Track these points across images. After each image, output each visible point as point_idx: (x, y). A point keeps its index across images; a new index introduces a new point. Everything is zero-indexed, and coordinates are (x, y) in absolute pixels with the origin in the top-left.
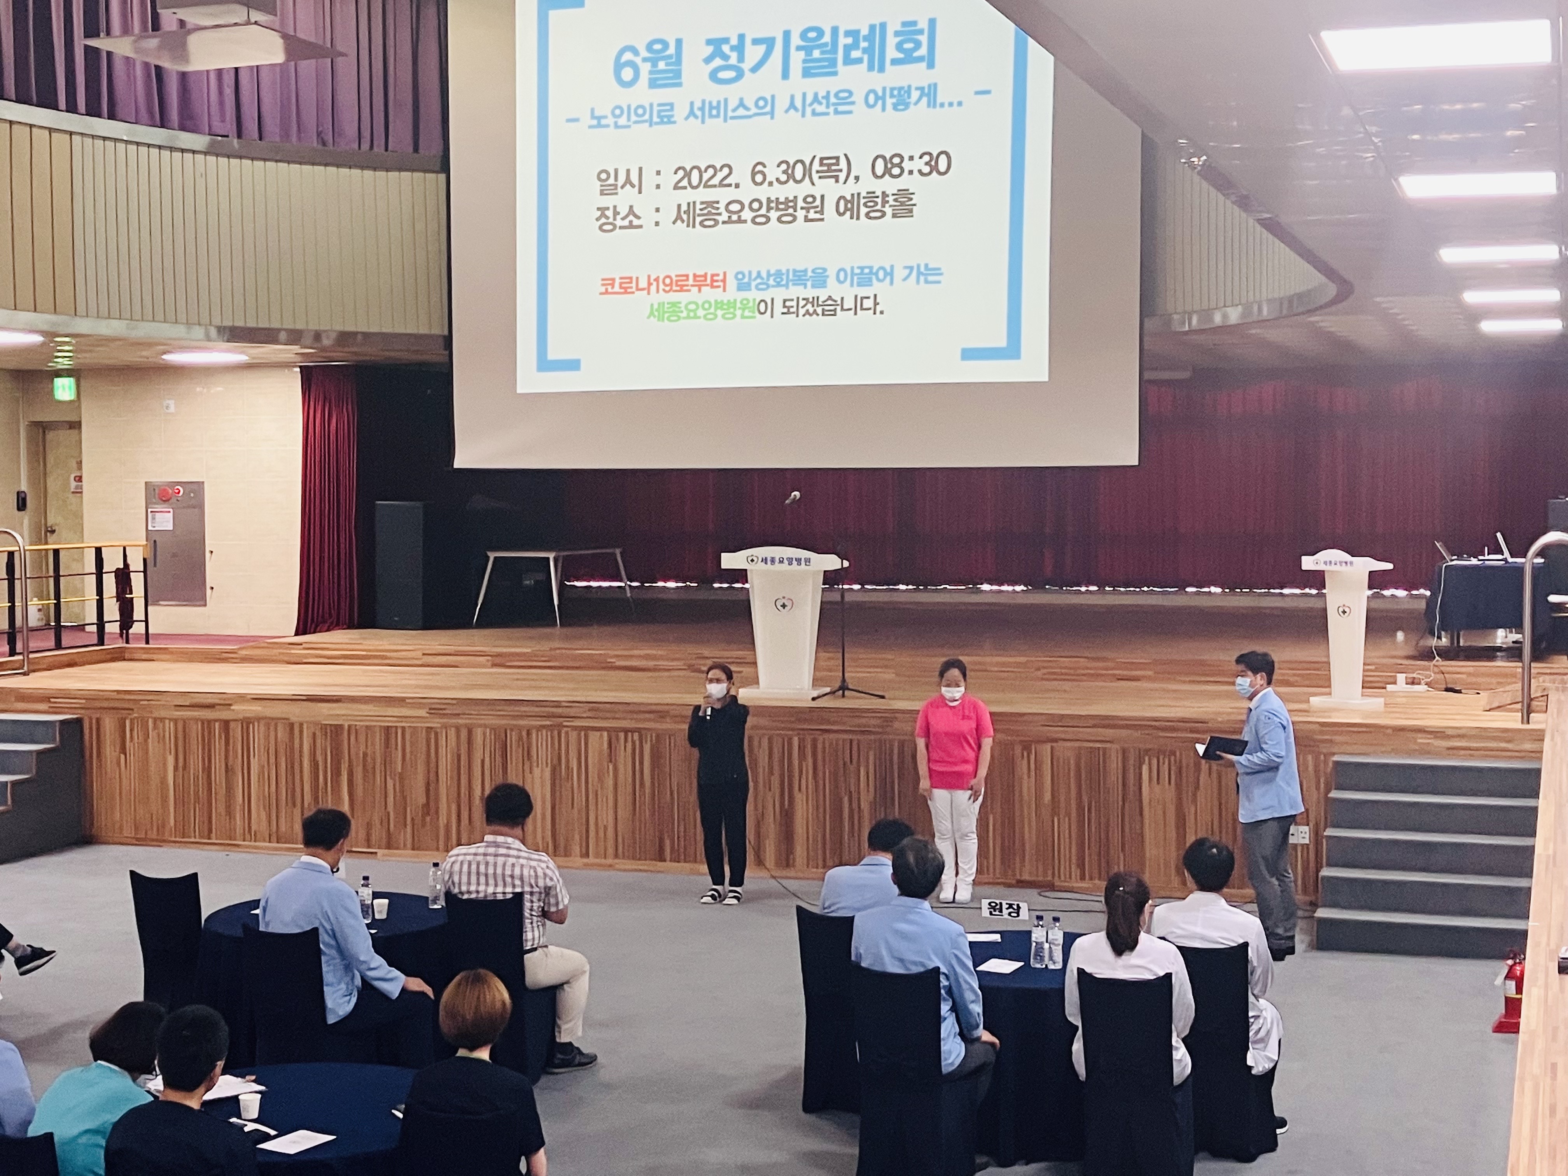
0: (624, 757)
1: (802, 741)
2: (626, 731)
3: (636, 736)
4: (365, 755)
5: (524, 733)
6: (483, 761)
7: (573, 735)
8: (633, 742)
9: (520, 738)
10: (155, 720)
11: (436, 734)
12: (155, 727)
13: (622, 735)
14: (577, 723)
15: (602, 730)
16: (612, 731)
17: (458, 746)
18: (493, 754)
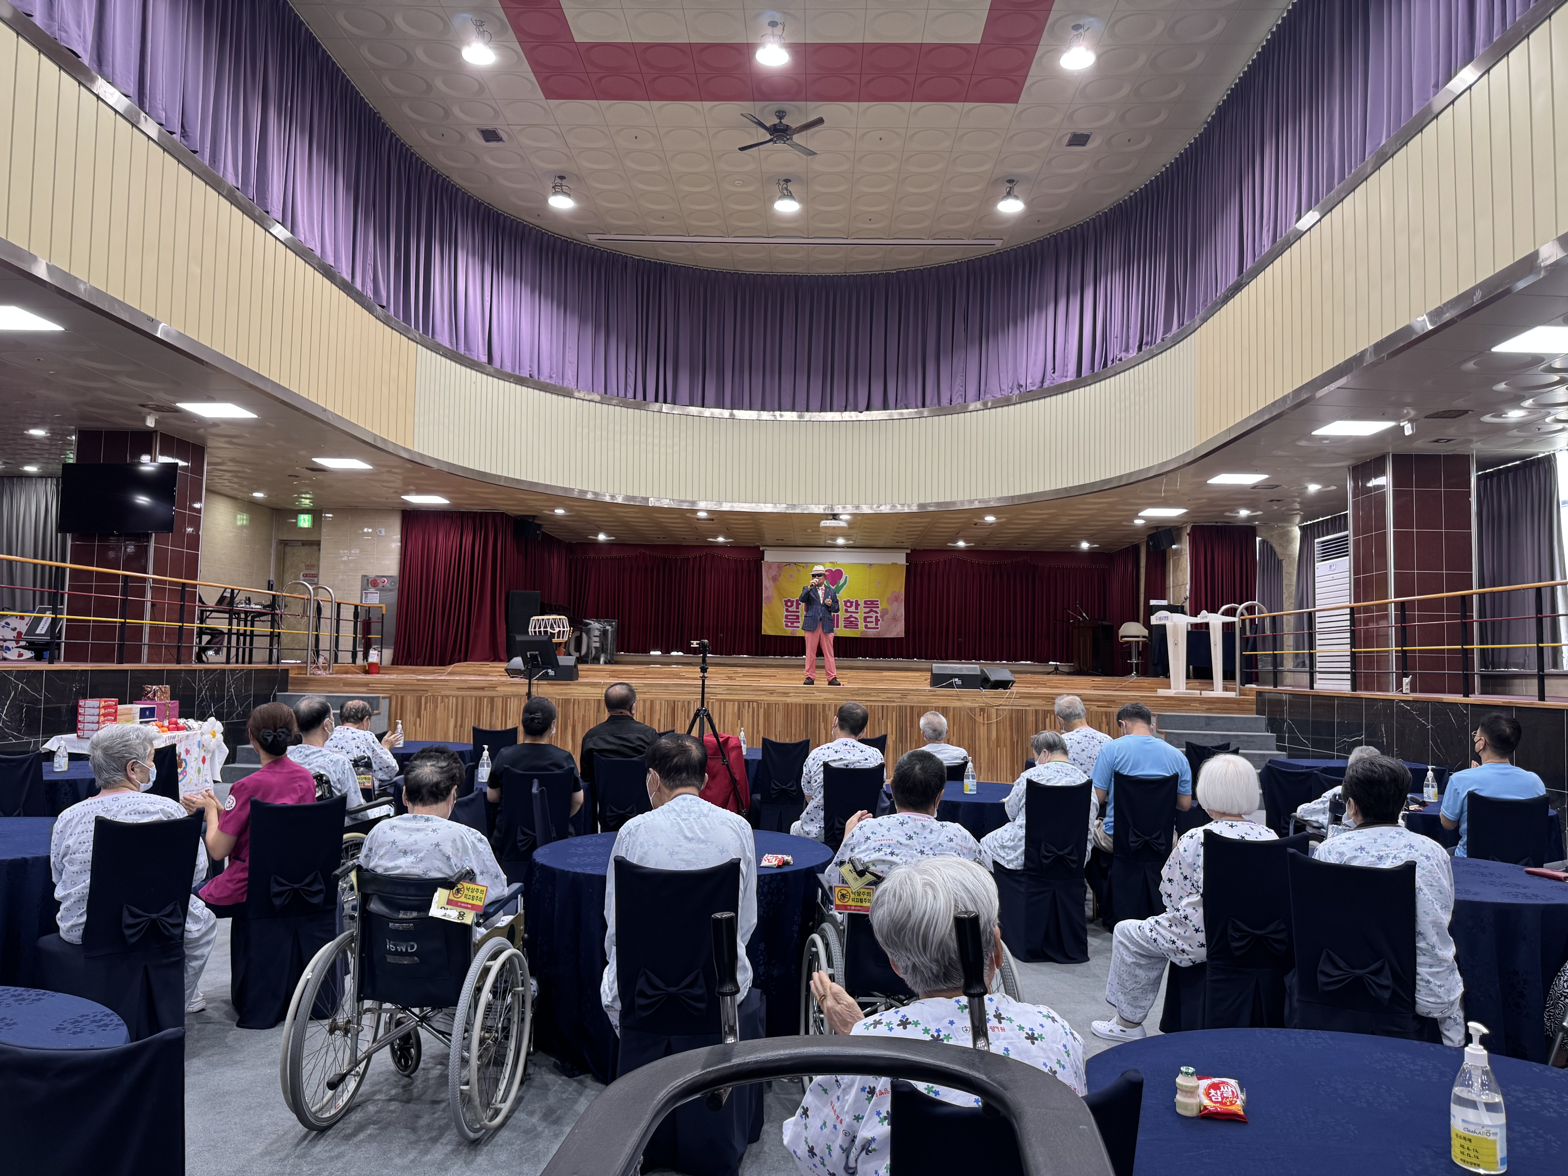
2: (749, 702)
3: (755, 704)
4: (584, 716)
5: (686, 704)
6: (659, 720)
8: (753, 708)
9: (683, 706)
10: (442, 697)
12: (442, 701)
13: (747, 703)
14: (719, 697)
15: (733, 701)
16: (741, 703)
17: (644, 711)
18: (666, 716)
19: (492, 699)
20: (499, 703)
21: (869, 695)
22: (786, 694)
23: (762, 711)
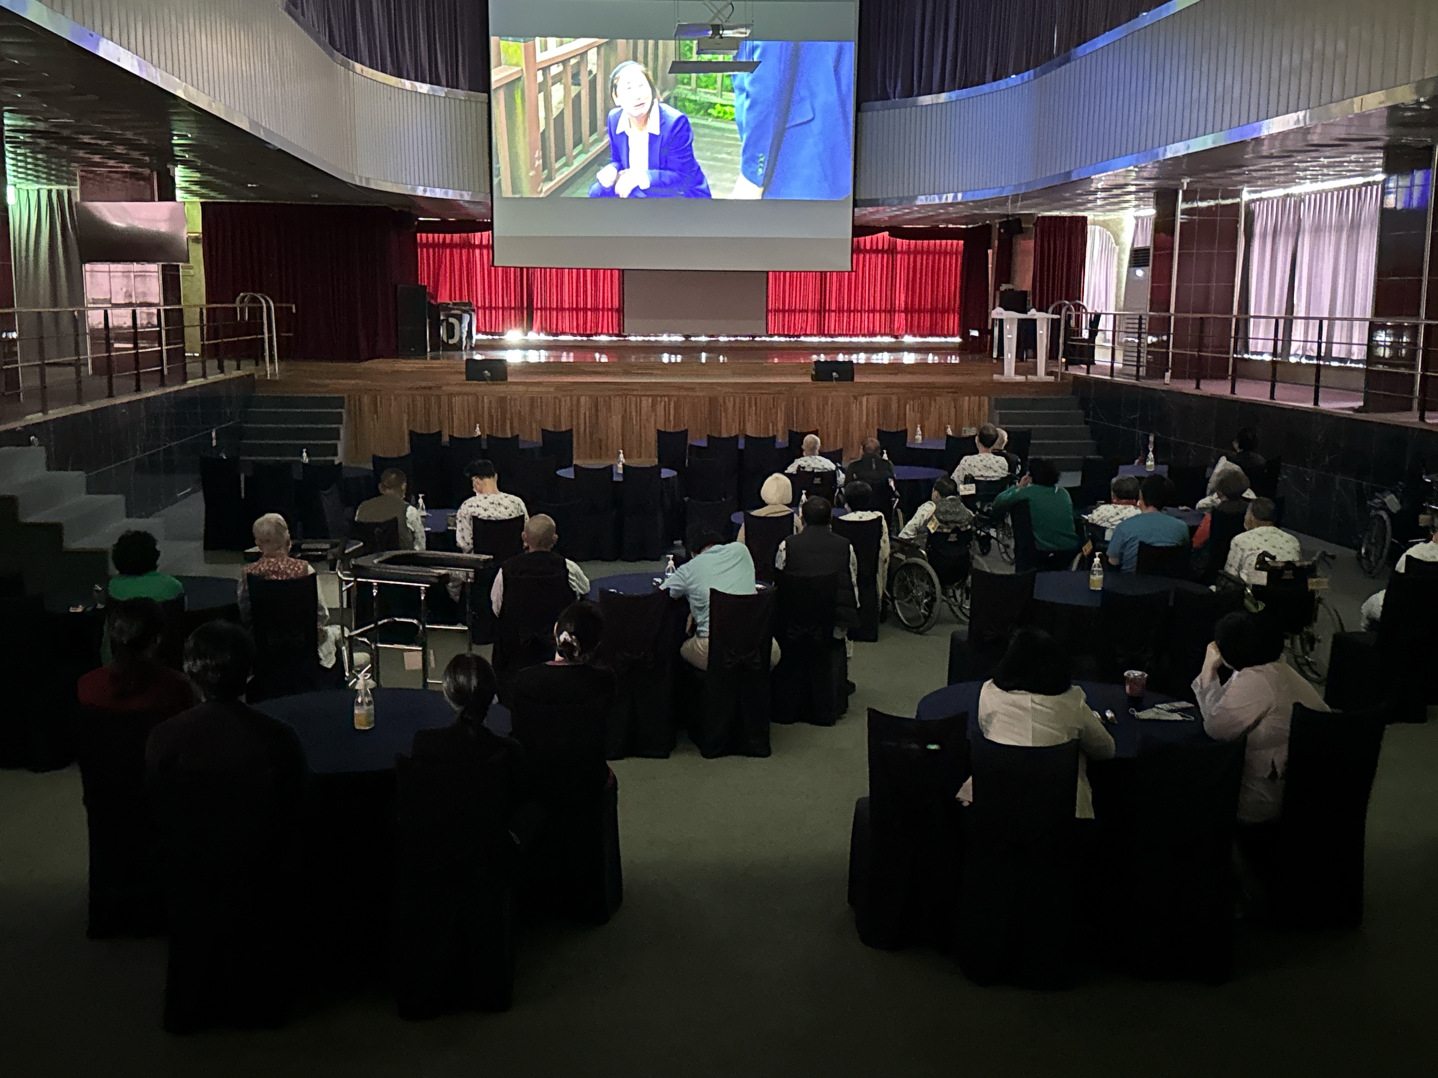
0: (660, 409)
1: (750, 399)
2: (661, 396)
3: (666, 399)
4: (520, 411)
5: (607, 399)
7: (634, 399)
9: (605, 401)
11: (560, 401)
13: (659, 399)
14: (635, 393)
15: (648, 396)
16: (654, 397)
17: (571, 406)
18: (590, 409)
19: (439, 397)
20: (444, 399)
21: (761, 389)
22: (692, 389)
23: (672, 404)
